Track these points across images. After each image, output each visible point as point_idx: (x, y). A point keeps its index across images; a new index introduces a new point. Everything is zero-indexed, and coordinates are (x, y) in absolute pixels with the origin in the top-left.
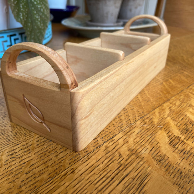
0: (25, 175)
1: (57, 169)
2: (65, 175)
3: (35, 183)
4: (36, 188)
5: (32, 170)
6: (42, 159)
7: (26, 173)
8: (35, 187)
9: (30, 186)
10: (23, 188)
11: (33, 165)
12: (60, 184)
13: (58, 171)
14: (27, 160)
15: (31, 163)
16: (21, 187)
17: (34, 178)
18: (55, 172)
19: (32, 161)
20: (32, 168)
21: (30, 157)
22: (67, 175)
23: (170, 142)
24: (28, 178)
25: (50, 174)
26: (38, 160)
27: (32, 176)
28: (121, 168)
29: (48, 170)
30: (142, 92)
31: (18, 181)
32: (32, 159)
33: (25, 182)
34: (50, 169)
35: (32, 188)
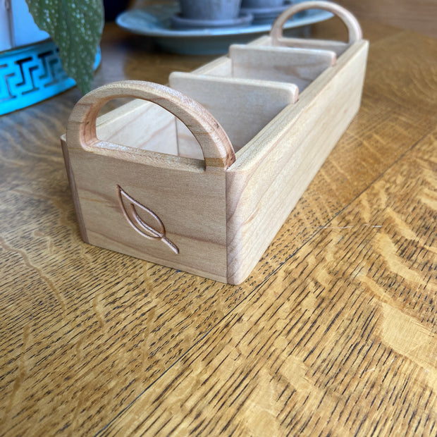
0: (153, 335)
1: (208, 318)
2: (227, 326)
3: (177, 345)
4: (183, 352)
5: (164, 324)
6: (174, 304)
7: (153, 331)
8: (180, 351)
9: (170, 351)
10: (159, 356)
11: (161, 315)
12: (223, 341)
13: (211, 321)
14: (147, 309)
15: (156, 313)
16: (152, 355)
17: (172, 337)
18: (207, 323)
19: (156, 309)
20: (161, 320)
21: (149, 302)
22: (230, 326)
23: (400, 251)
24: (160, 339)
25: (199, 327)
26: (168, 306)
27: (166, 334)
28: (323, 305)
29: (193, 321)
30: (326, 164)
31: (144, 345)
32: (156, 306)
33: (158, 345)
34: (196, 319)
35: (174, 353)
